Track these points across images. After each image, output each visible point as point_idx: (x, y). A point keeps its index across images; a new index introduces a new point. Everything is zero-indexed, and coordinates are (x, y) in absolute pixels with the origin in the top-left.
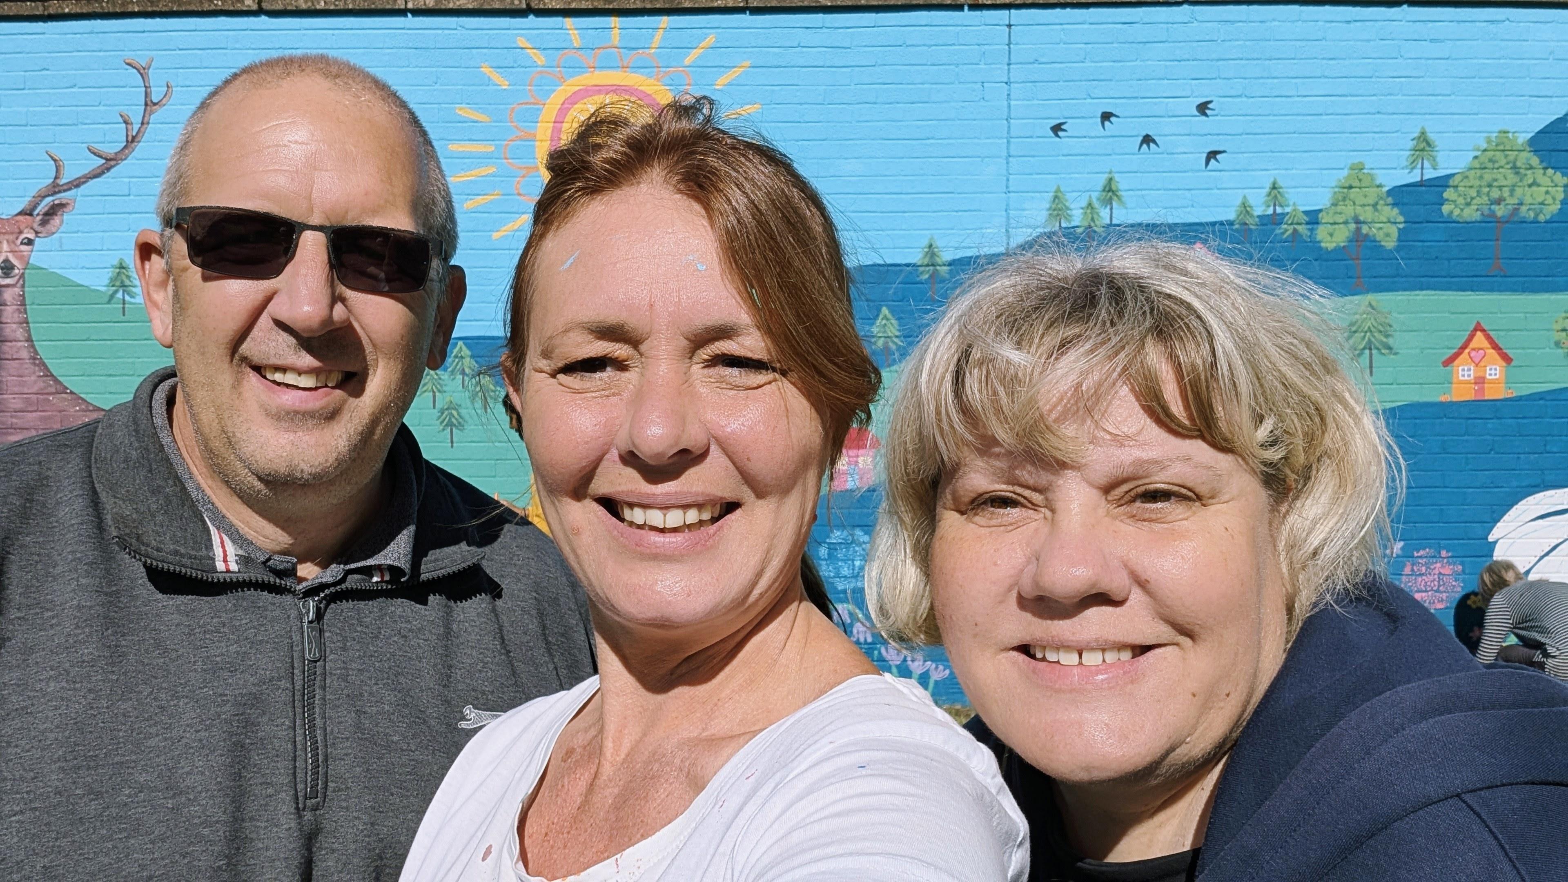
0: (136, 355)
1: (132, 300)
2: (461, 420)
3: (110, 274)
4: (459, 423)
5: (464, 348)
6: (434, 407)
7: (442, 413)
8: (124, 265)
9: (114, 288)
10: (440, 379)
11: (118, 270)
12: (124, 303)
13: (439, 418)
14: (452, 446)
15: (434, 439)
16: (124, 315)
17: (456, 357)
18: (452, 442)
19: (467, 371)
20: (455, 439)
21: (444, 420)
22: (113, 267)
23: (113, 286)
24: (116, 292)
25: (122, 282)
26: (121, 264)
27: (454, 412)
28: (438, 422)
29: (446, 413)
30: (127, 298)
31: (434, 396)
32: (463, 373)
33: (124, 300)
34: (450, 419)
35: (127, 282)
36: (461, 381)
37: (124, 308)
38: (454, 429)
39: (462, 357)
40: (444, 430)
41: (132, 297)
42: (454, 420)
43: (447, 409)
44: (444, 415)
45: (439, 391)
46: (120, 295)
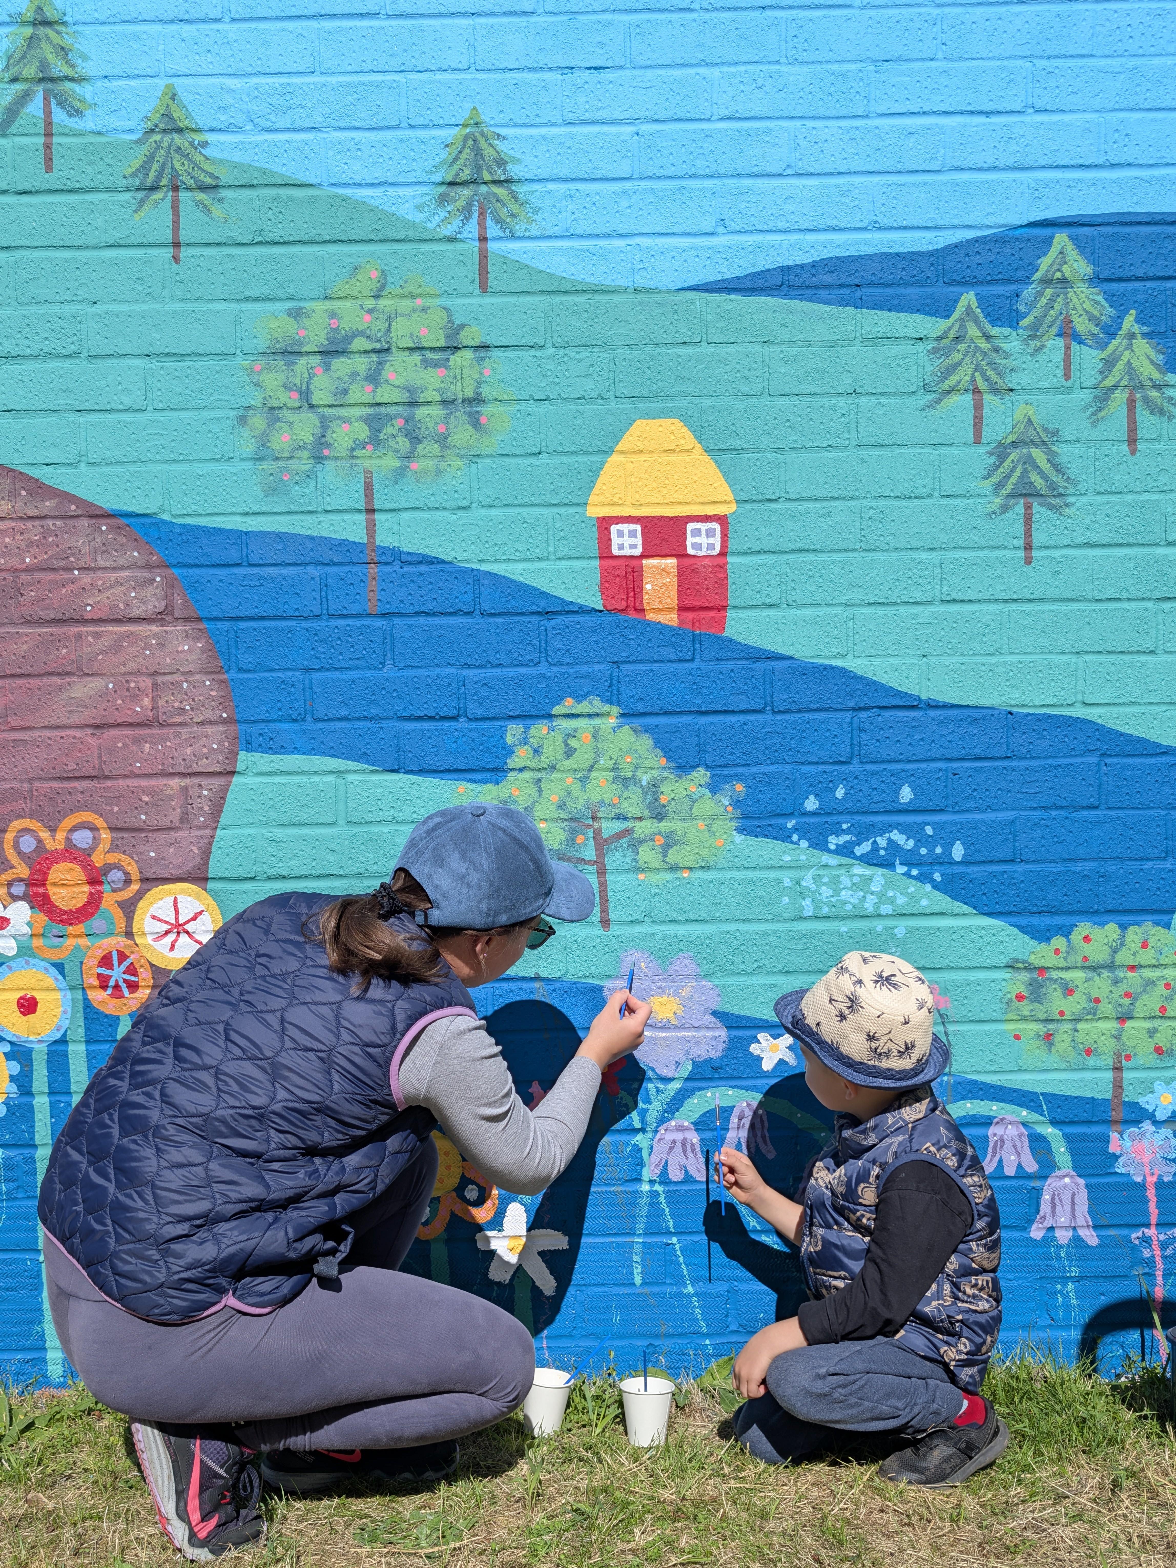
0: (82, 294)
1: (74, 123)
2: (1056, 478)
3: (5, 44)
4: (1052, 486)
5: (1073, 254)
6: (978, 442)
7: (1002, 457)
8: (50, 14)
9: (19, 87)
10: (997, 350)
11: (28, 31)
12: (49, 134)
13: (992, 471)
14: (1028, 561)
15: (975, 538)
16: (49, 168)
17: (1047, 282)
18: (1028, 547)
19: (1082, 325)
20: (1038, 538)
21: (1008, 477)
22: (17, 21)
23: (14, 80)
24: (24, 98)
25: (44, 65)
26: (39, 9)
27: (1039, 455)
28: (987, 486)
29: (1014, 456)
30: (59, 116)
31: (978, 406)
32: (1068, 332)
33: (48, 123)
34: (1025, 471)
35: (59, 68)
36: (1059, 357)
37: (48, 147)
38: (1036, 508)
39: (1064, 281)
40: (1005, 508)
41: (77, 113)
42: (1034, 477)
43: (1014, 444)
44: (1008, 463)
45: (995, 391)
46: (35, 107)
